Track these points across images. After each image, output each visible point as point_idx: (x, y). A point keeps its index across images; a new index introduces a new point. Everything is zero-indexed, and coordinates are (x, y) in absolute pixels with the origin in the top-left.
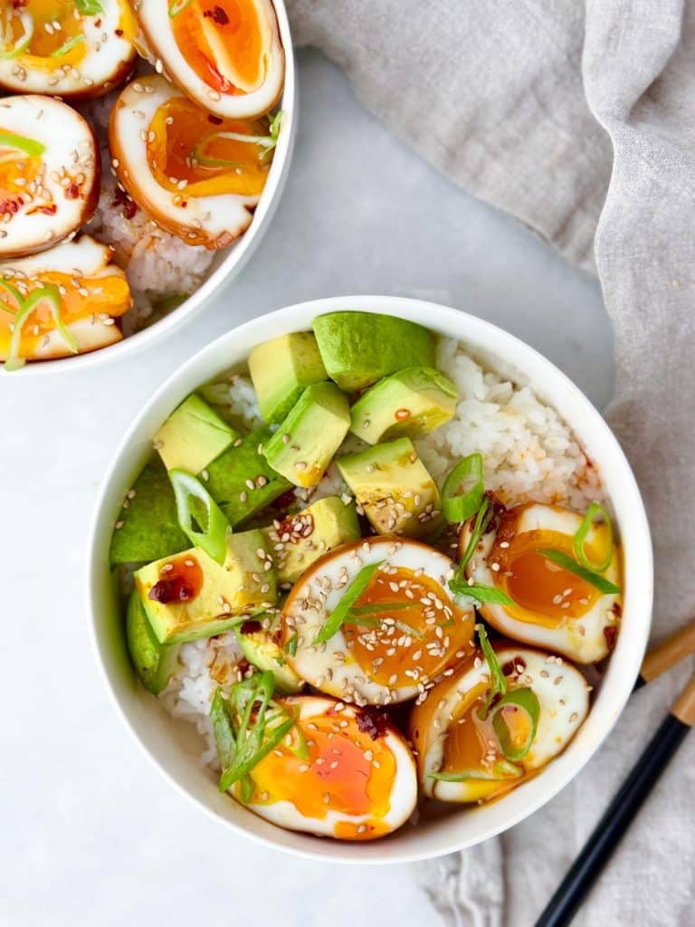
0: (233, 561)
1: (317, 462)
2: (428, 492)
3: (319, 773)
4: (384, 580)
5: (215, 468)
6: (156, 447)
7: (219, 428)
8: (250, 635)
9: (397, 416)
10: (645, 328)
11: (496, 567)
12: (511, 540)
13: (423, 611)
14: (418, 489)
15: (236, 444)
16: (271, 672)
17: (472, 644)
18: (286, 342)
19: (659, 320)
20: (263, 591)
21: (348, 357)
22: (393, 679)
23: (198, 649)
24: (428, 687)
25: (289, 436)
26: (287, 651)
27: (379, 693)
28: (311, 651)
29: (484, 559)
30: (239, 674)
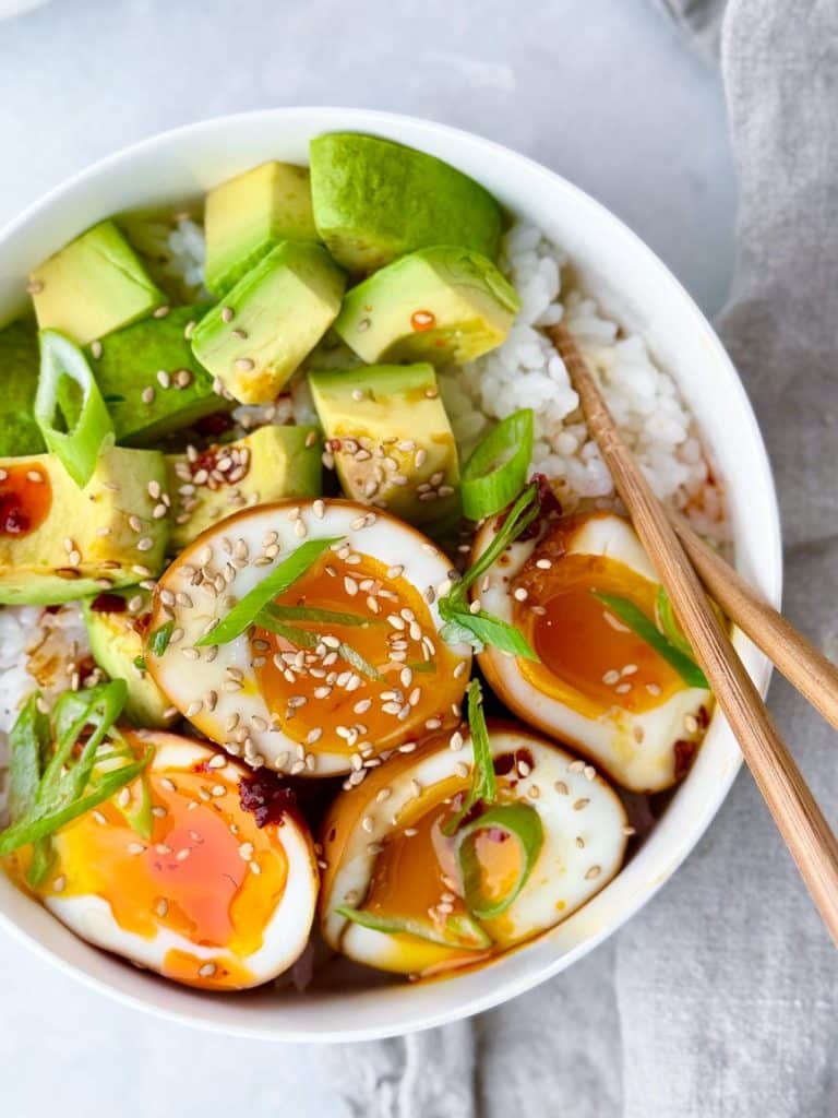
0: (104, 487)
1: (271, 365)
2: (441, 452)
3: (158, 865)
4: (336, 572)
5: (116, 342)
6: (30, 290)
7: (135, 281)
8: (104, 614)
9: (413, 321)
10: (790, 183)
11: (521, 594)
12: (556, 560)
13: (389, 637)
14: (426, 440)
15: (159, 313)
16: (123, 682)
17: (455, 709)
18: (268, 173)
19: (814, 174)
20: (140, 547)
21: (354, 207)
22: (314, 735)
23: (22, 626)
24: (369, 764)
25: (233, 313)
26: (151, 645)
27: (285, 752)
28: (190, 654)
29: (505, 579)
30: (75, 679)
